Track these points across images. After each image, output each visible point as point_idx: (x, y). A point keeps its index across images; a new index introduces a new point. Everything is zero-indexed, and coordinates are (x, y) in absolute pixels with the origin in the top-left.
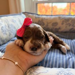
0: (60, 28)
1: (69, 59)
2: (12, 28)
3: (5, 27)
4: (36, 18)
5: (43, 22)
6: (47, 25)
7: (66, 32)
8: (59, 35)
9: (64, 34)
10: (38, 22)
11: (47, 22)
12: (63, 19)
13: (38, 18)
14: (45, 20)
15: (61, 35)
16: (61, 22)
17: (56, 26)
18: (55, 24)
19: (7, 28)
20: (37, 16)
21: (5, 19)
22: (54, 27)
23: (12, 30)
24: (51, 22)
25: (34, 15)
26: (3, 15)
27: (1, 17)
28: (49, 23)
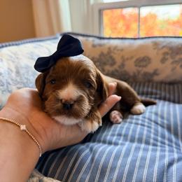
0: (155, 73)
1: (171, 164)
2: (26, 76)
3: (9, 74)
4: (94, 46)
5: (111, 57)
6: (123, 65)
7: (172, 83)
8: (154, 91)
9: (167, 87)
10: (100, 56)
11: (123, 57)
12: (164, 47)
13: (100, 45)
14: (118, 50)
15: (158, 92)
16: (161, 57)
17: (145, 66)
18: (144, 61)
19: (13, 75)
20: (97, 41)
21: (12, 53)
22: (140, 69)
23: (25, 81)
24: (132, 58)
25: (91, 39)
26: (7, 44)
27: (3, 47)
28: (127, 59)
